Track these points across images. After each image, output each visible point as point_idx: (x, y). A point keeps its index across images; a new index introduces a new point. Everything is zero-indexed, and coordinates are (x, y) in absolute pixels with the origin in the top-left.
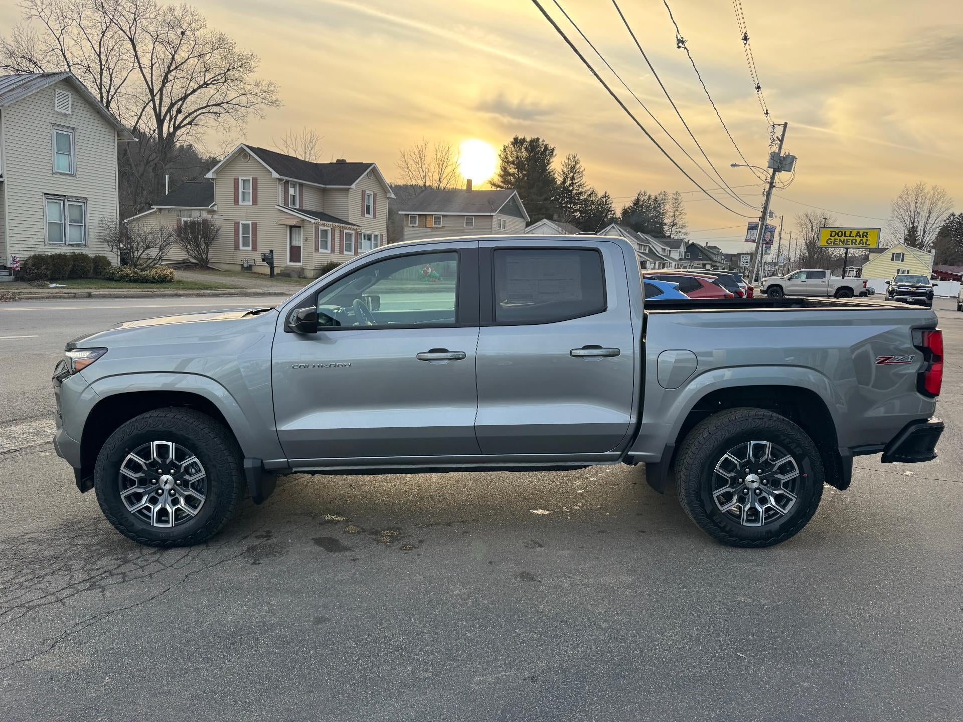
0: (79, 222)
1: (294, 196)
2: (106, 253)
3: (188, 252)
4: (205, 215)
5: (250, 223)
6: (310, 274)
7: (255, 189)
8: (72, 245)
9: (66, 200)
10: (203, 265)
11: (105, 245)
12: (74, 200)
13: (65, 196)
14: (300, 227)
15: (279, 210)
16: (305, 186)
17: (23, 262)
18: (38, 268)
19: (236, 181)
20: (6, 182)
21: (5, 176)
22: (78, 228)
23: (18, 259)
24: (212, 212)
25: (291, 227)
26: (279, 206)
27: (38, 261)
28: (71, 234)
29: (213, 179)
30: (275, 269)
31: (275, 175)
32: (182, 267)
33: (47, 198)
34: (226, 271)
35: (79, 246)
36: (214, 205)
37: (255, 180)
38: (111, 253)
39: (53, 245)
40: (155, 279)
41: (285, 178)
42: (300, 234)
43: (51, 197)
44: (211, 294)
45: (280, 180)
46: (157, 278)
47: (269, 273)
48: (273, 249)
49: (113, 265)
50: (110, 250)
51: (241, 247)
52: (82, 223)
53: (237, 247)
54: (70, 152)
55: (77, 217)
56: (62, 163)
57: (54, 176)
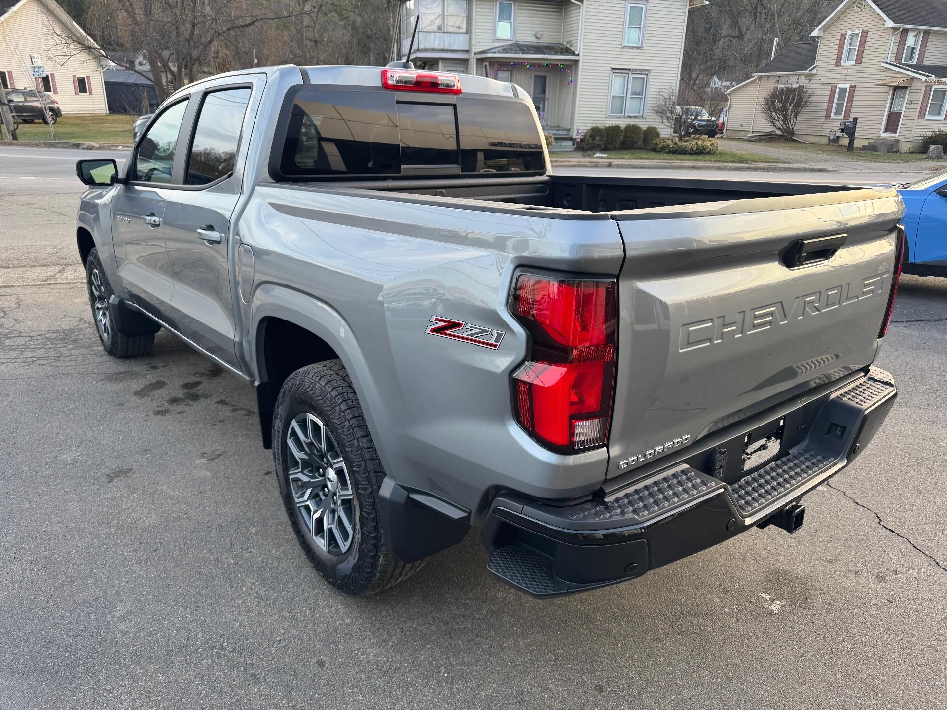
0: (639, 94)
1: (913, 49)
2: (655, 123)
3: (773, 123)
4: (803, 81)
5: (848, 86)
6: (905, 147)
7: (862, 44)
8: (630, 117)
9: (630, 74)
10: (787, 137)
11: (656, 117)
12: (638, 72)
13: (630, 69)
14: (906, 88)
15: (886, 68)
16: (933, 33)
17: (584, 134)
18: (594, 140)
19: (843, 36)
20: (581, 60)
21: (581, 54)
22: (639, 100)
23: (580, 131)
24: (810, 76)
25: (896, 88)
26: (886, 63)
27: (595, 132)
28: (632, 106)
29: (818, 37)
30: (856, 141)
31: (890, 23)
32: (765, 139)
33: (614, 73)
34: (811, 144)
35: (636, 117)
36: (814, 67)
37: (865, 34)
38: (661, 124)
39: (613, 117)
40: (693, 150)
41: (902, 26)
42: (904, 98)
43: (618, 71)
44: (733, 167)
45: (895, 29)
46: (695, 149)
47: (847, 145)
48: (857, 117)
49: (662, 136)
50: (661, 121)
51: (832, 116)
52: (642, 95)
53: (828, 116)
54: (640, 25)
55: (638, 90)
56: (633, 37)
57: (623, 50)
